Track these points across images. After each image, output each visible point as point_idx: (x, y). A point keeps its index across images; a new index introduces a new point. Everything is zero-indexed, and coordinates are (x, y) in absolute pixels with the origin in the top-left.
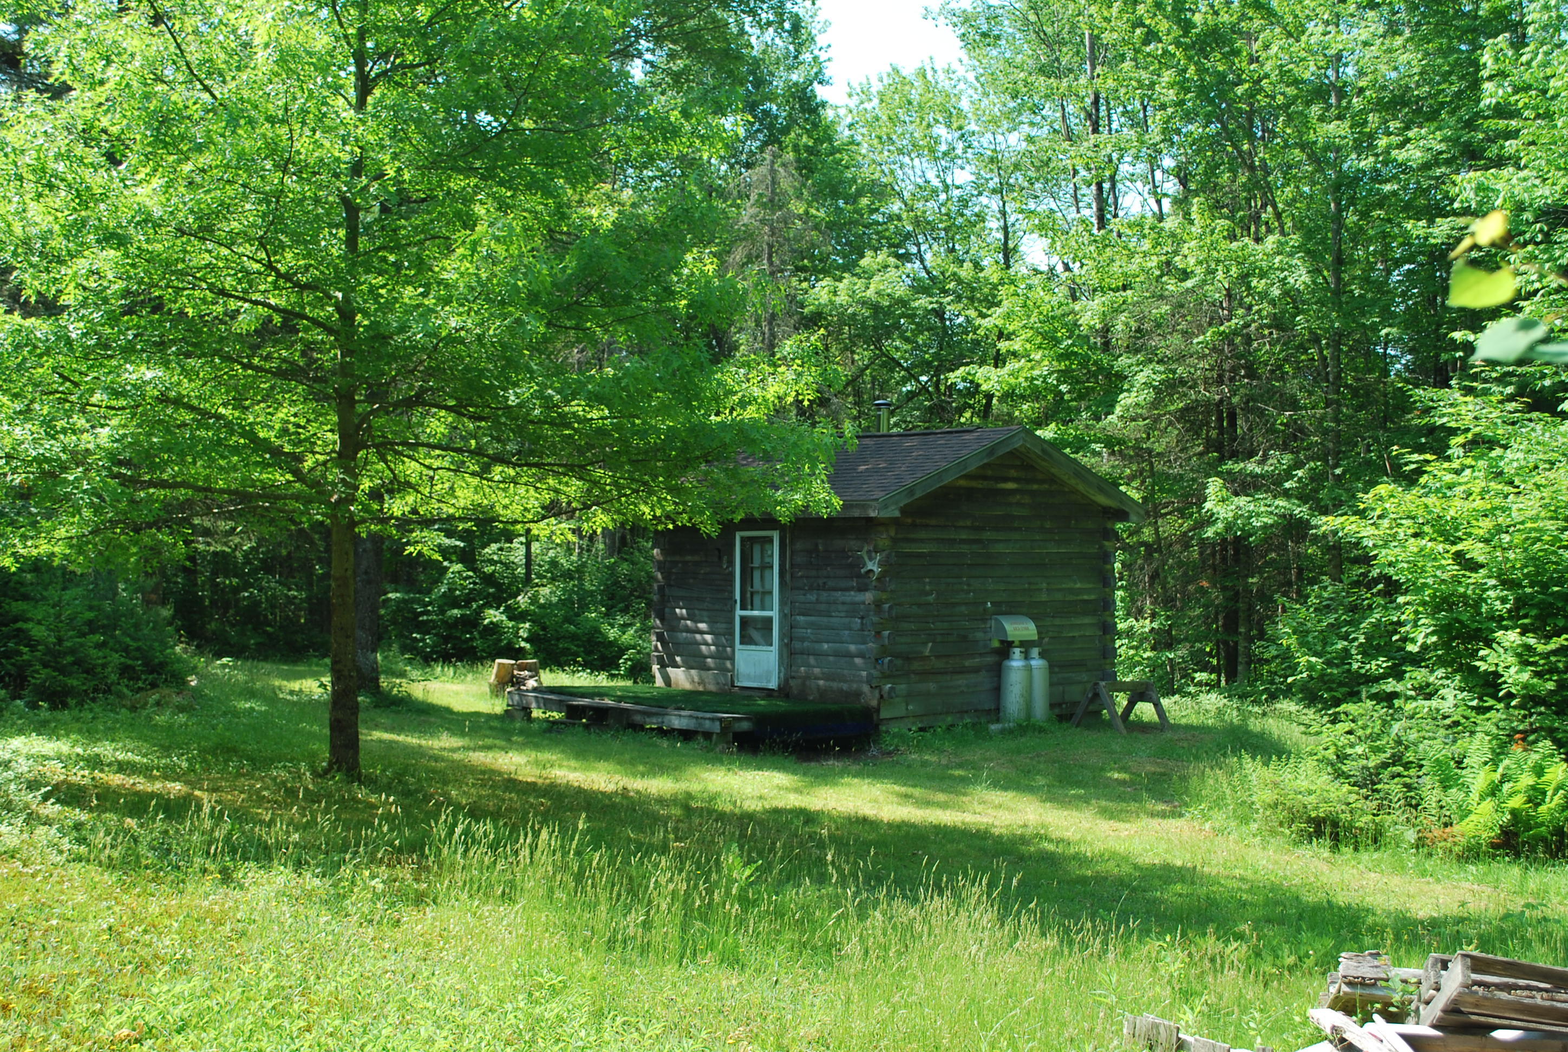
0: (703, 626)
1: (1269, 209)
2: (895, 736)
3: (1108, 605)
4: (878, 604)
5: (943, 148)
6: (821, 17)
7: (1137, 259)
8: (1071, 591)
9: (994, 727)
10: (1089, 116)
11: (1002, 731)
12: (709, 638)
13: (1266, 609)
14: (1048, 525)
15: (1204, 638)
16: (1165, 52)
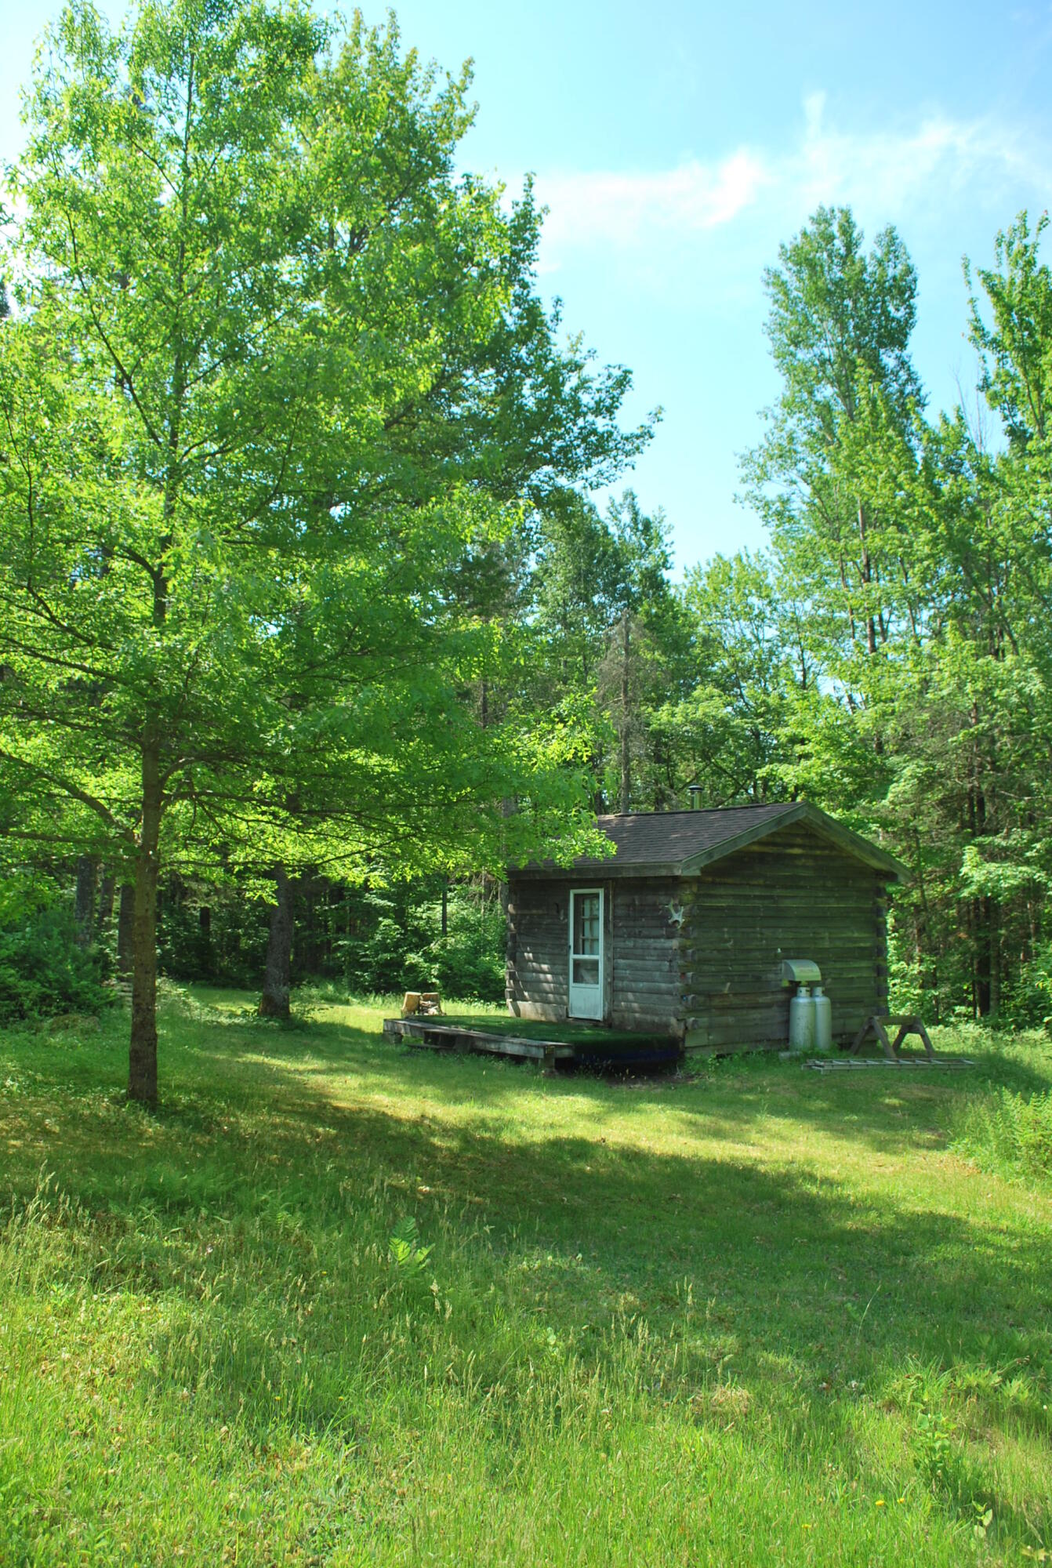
0: (545, 967)
1: (1007, 638)
2: (697, 1062)
3: (881, 951)
4: (683, 949)
5: (756, 612)
6: (666, 522)
7: (902, 676)
8: (850, 940)
9: (783, 1055)
10: (863, 575)
11: (791, 1058)
12: (549, 976)
13: (1011, 956)
14: (829, 884)
15: (962, 980)
16: (921, 513)
